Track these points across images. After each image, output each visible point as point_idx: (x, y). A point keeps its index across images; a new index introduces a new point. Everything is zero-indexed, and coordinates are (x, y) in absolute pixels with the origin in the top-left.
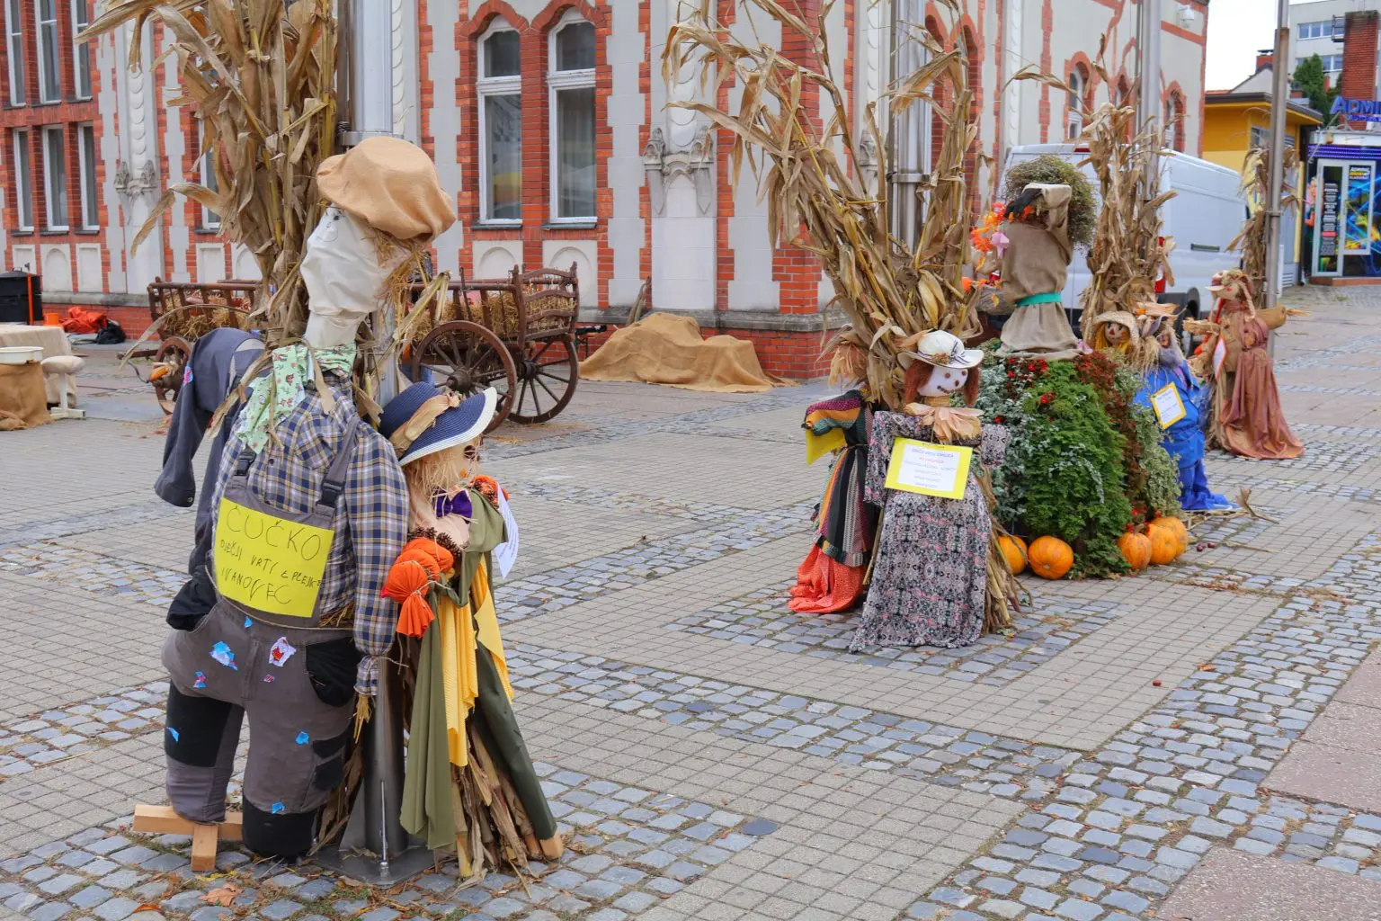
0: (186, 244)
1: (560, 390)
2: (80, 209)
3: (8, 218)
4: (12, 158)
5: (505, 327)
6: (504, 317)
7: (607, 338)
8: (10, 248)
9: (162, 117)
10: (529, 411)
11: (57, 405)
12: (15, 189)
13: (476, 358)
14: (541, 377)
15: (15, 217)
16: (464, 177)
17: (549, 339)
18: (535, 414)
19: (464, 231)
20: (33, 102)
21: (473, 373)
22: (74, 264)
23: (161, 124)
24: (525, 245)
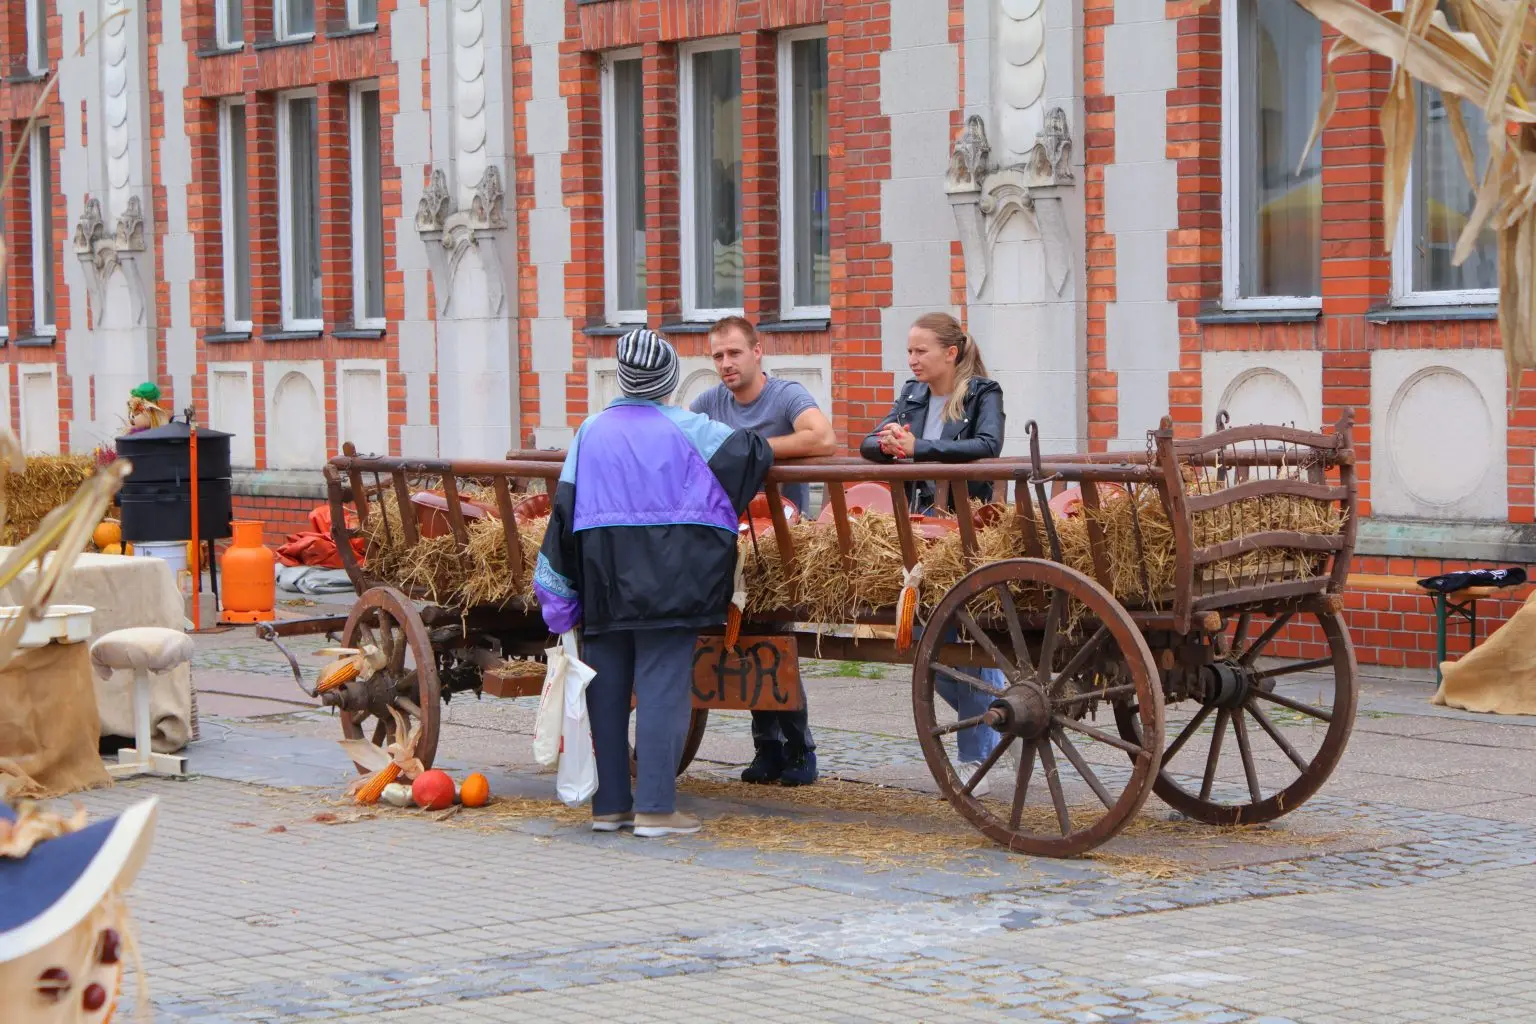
0: (566, 363)
1: (1308, 739)
2: (349, 280)
3: (202, 301)
4: (216, 165)
5: (1144, 575)
6: (1141, 549)
7: (1520, 601)
8: (202, 369)
9: (522, 64)
10: (1231, 791)
11: (130, 742)
12: (219, 237)
13: (1066, 650)
14: (1262, 704)
15: (215, 300)
16: (1182, 193)
17: (1278, 608)
18: (1244, 799)
19: (1182, 326)
20: (259, 39)
21: (1058, 688)
22: (331, 405)
23: (519, 81)
24: (1328, 363)
